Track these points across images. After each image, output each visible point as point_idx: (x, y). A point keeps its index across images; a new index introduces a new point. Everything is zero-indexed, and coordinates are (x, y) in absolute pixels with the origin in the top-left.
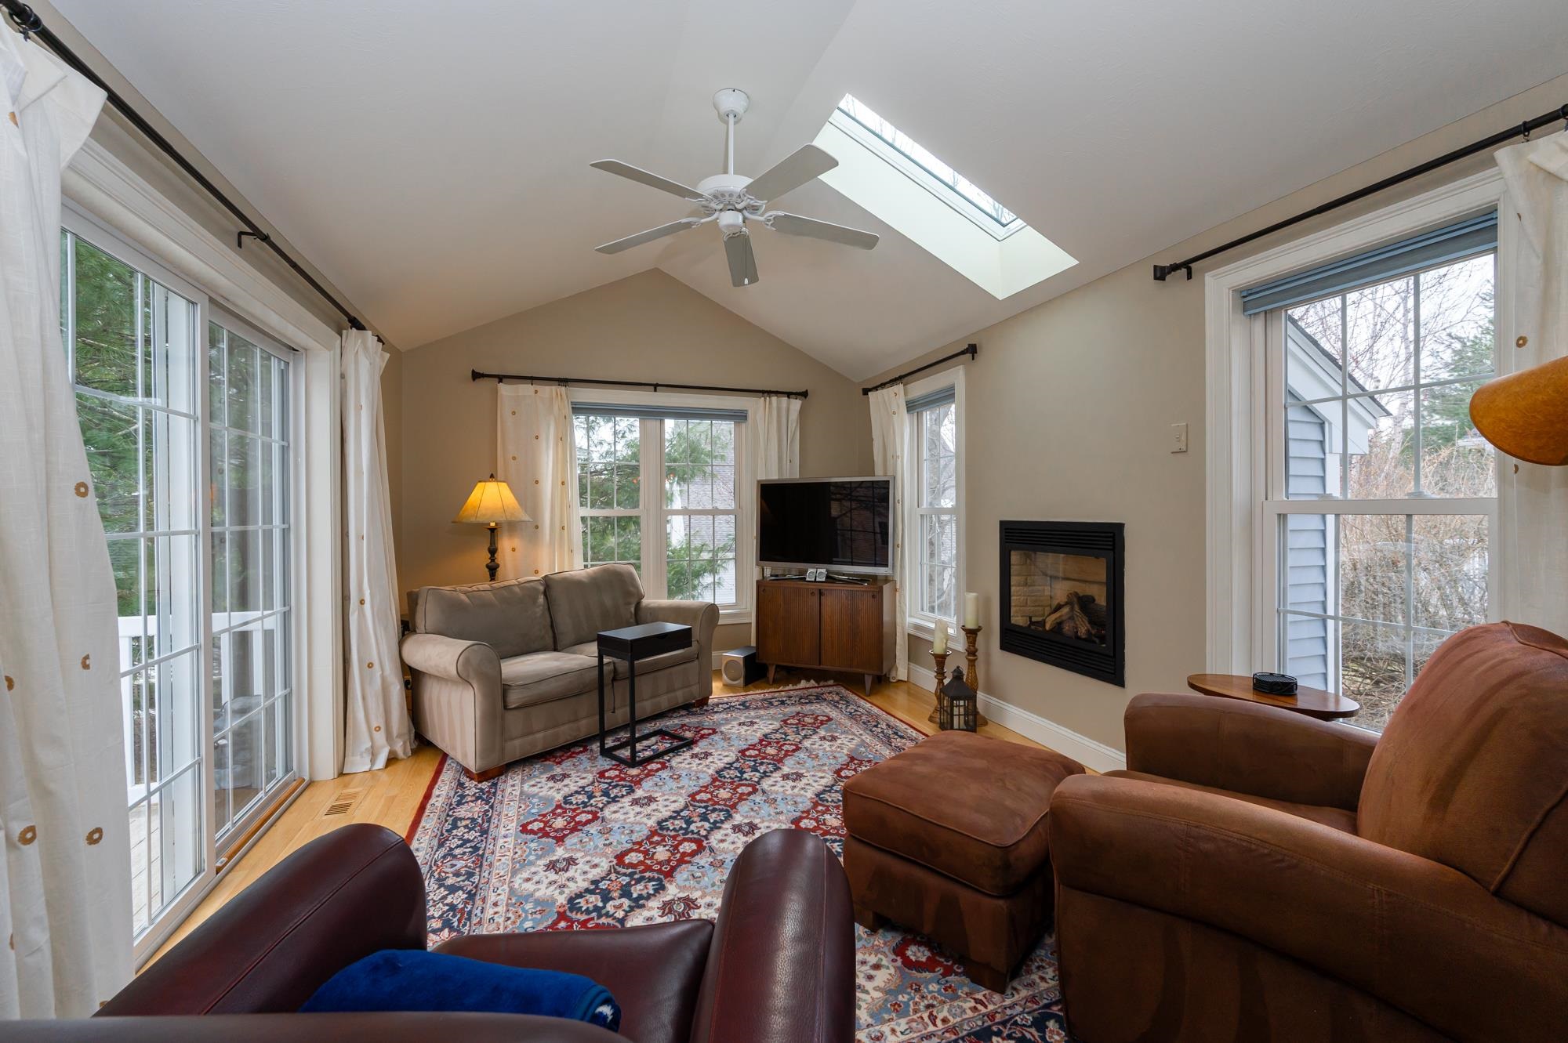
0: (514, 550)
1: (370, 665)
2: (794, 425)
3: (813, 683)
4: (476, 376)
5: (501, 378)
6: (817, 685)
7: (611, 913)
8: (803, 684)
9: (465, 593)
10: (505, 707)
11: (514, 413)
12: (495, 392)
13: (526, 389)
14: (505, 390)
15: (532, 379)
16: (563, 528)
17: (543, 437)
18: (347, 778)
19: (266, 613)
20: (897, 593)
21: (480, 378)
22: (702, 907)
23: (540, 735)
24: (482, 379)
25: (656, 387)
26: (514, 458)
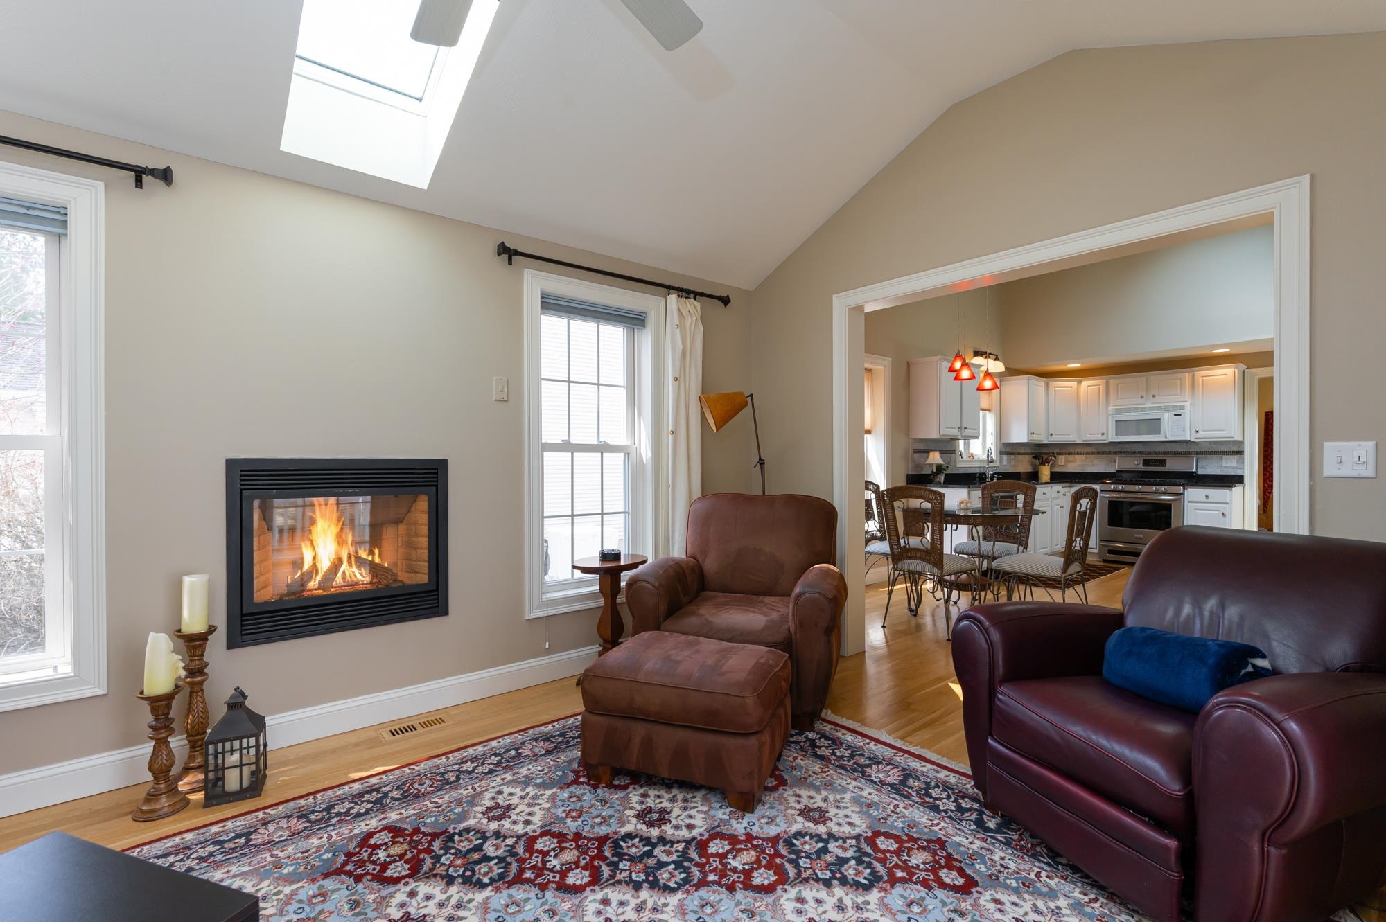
7: (855, 849)
22: (807, 917)
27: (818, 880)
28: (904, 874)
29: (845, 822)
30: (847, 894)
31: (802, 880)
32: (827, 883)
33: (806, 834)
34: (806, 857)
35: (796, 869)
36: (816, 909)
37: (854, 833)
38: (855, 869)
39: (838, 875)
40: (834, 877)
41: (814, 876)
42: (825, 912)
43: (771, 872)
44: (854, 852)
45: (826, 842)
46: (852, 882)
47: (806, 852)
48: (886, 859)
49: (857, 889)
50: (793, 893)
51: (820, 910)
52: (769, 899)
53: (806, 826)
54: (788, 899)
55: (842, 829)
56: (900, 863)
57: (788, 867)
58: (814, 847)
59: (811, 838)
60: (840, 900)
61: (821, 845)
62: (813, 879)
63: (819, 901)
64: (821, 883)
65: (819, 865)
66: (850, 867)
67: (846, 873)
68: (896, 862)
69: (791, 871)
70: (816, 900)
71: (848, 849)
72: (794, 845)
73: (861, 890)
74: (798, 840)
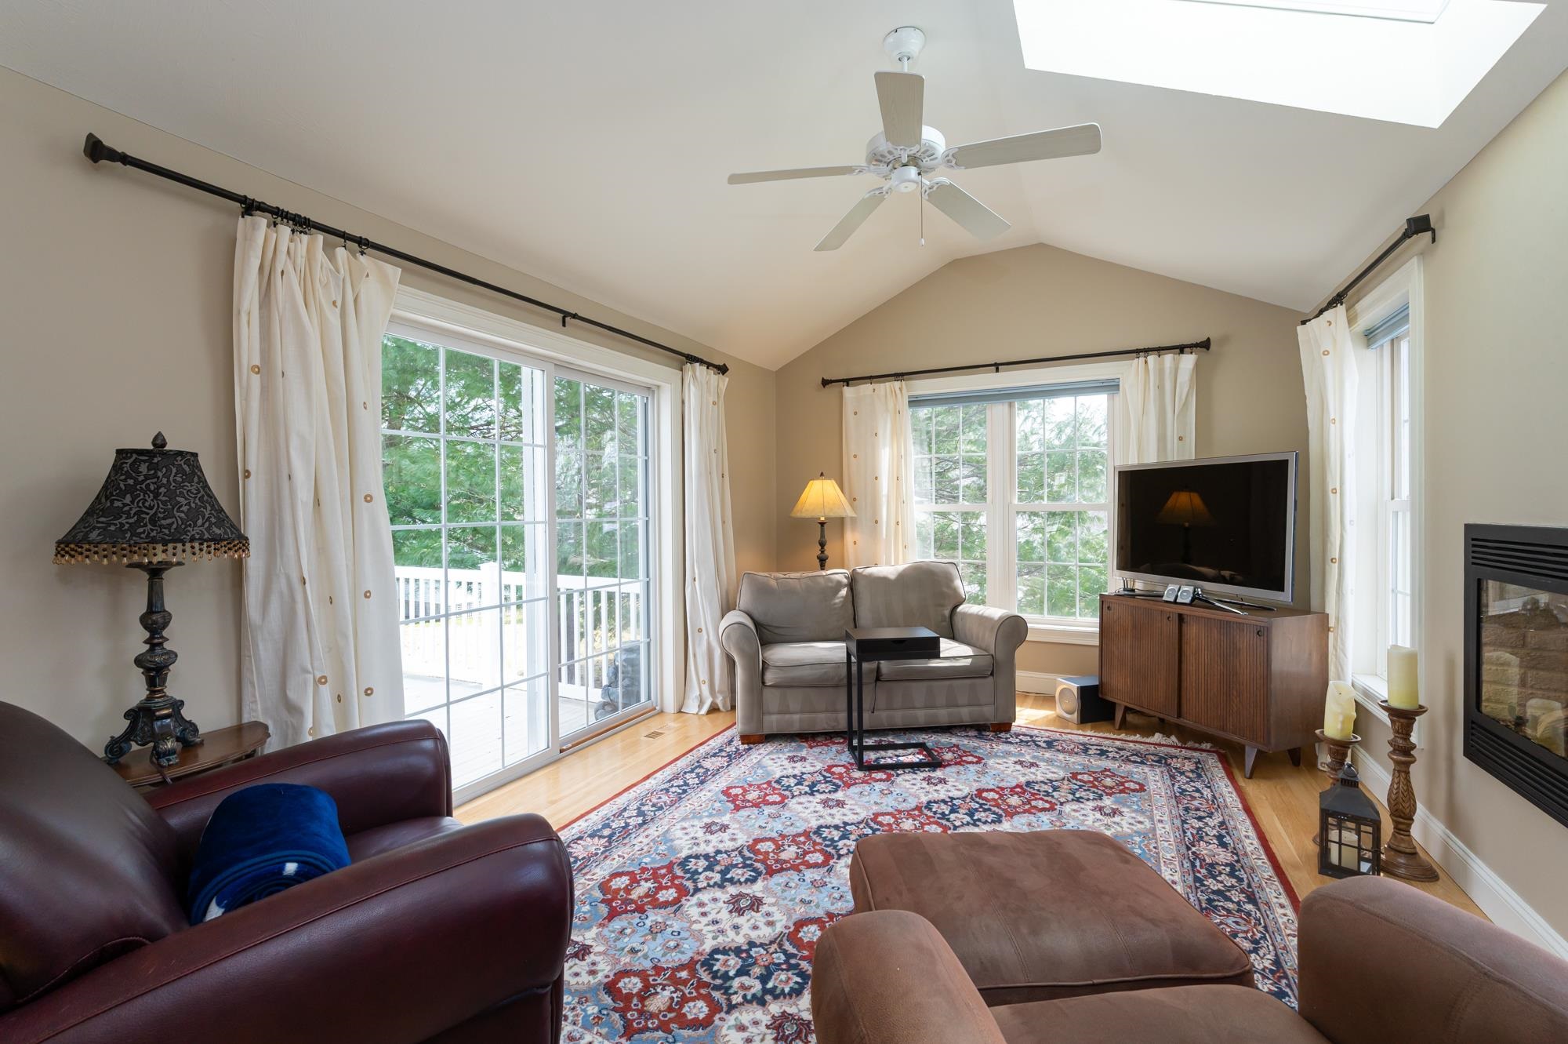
0: (855, 543)
1: (700, 630)
2: (1186, 390)
3: (1173, 739)
4: (825, 383)
5: (847, 382)
6: (1179, 744)
7: (731, 990)
8: (1157, 738)
9: (777, 579)
10: (763, 683)
11: (856, 413)
12: (841, 395)
13: (866, 388)
14: (849, 392)
15: (871, 378)
16: (898, 523)
17: (880, 434)
18: (681, 714)
19: (623, 580)
20: (1331, 635)
21: (828, 384)
22: (761, 913)
23: (796, 717)
24: (830, 385)
25: (997, 366)
26: (855, 456)
27: (762, 945)
28: (678, 975)
29: (750, 1029)
30: (733, 940)
31: (777, 941)
32: (752, 944)
33: (790, 995)
34: (779, 964)
35: (784, 949)
36: (756, 921)
37: (735, 1014)
38: (729, 966)
39: (744, 955)
40: (747, 951)
41: (766, 947)
42: (748, 920)
43: (806, 940)
44: (732, 987)
45: (765, 991)
46: (730, 953)
47: (783, 970)
48: (697, 989)
49: (724, 948)
50: (779, 928)
51: (752, 921)
52: (795, 917)
53: (794, 1007)
54: (781, 920)
55: (751, 1016)
56: (683, 988)
57: (791, 950)
58: (776, 979)
59: (783, 990)
60: (738, 934)
61: (770, 985)
62: (766, 945)
63: (755, 928)
64: (758, 943)
65: (765, 959)
66: (734, 967)
67: (737, 959)
68: (686, 987)
69: (788, 946)
70: (758, 928)
71: (739, 988)
72: (797, 975)
73: (721, 948)
74: (796, 983)
